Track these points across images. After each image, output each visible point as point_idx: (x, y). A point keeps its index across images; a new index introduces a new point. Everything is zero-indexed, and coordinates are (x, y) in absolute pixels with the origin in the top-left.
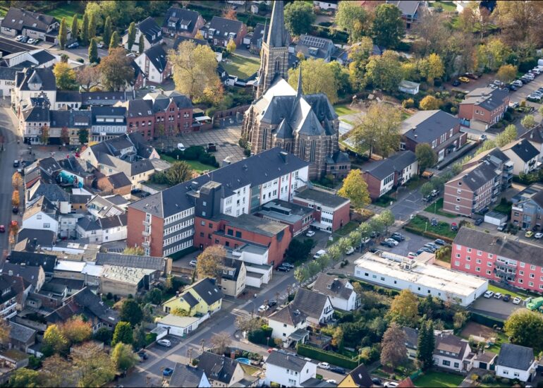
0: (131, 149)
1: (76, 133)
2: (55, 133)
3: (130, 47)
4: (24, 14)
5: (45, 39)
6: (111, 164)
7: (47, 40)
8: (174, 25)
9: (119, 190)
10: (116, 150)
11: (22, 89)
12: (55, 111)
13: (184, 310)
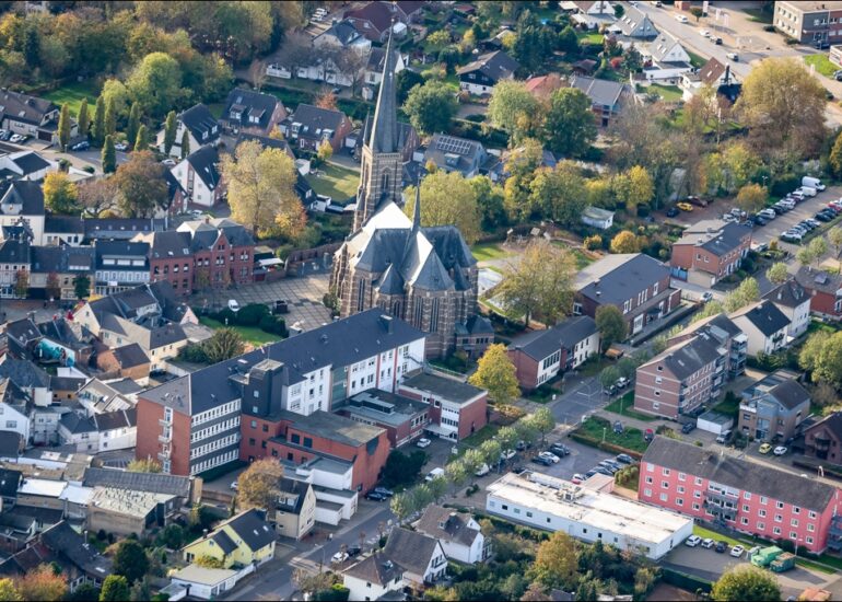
0: (153, 308)
1: (70, 281)
2: (39, 281)
3: (168, 149)
4: (6, 97)
5: (37, 135)
6: (120, 331)
7: (40, 137)
8: (238, 116)
9: (129, 371)
10: (128, 309)
12: (41, 248)
13: (215, 559)
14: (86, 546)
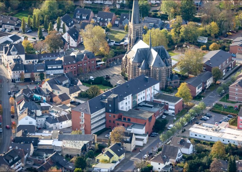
0: (67, 81)
1: (38, 75)
2: (28, 76)
3: (58, 30)
4: (2, 17)
5: (14, 29)
6: (59, 89)
7: (15, 30)
8: (79, 17)
9: (64, 102)
10: (60, 82)
11: (8, 55)
12: (26, 65)
13: (107, 160)
14: (65, 160)
